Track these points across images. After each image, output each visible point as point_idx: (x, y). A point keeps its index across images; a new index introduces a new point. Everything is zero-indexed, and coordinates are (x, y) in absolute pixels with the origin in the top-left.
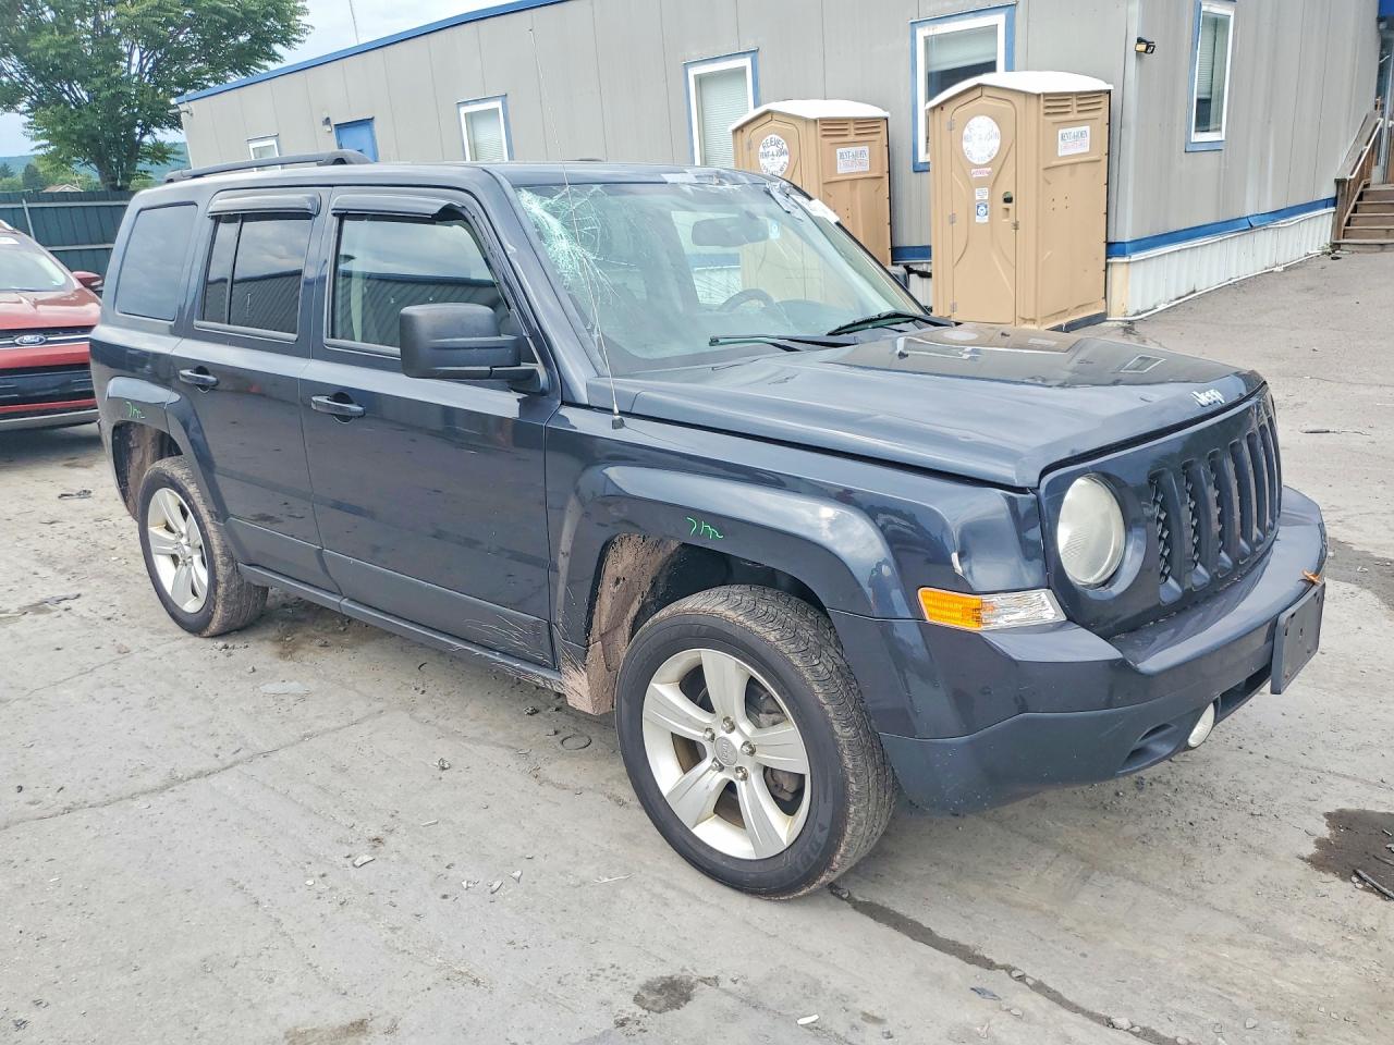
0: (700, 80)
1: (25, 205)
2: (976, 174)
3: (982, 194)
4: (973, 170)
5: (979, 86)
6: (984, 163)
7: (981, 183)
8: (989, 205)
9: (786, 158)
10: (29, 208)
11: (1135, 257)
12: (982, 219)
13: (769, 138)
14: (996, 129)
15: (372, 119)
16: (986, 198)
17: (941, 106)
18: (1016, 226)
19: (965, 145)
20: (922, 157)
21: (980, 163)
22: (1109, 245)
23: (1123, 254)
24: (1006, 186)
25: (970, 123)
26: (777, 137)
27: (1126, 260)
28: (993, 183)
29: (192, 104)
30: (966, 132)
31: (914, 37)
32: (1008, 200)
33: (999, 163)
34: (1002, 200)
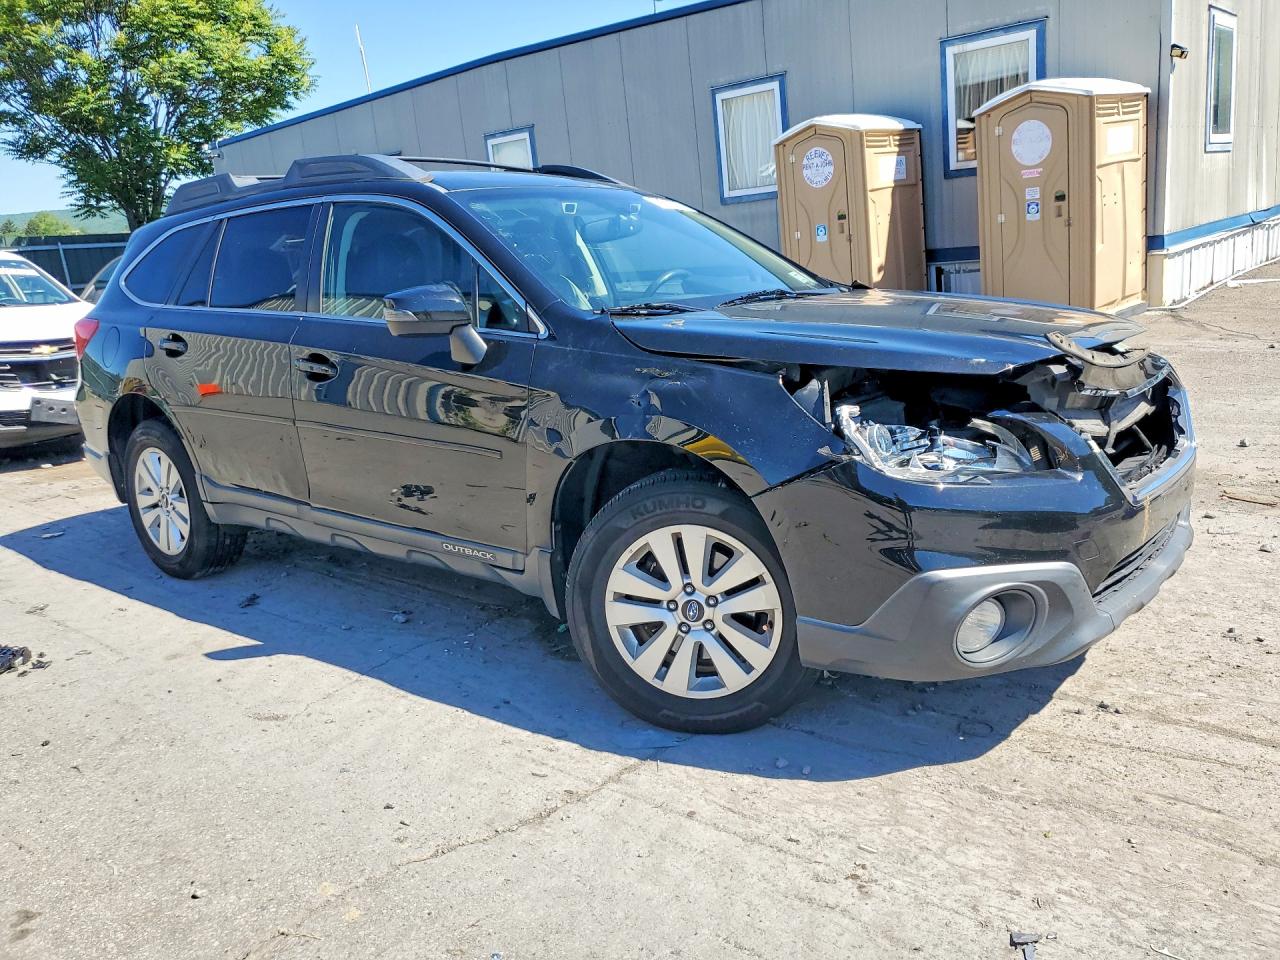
0: (727, 102)
1: (61, 247)
2: (1026, 174)
3: (1033, 194)
4: (1023, 172)
5: (1030, 91)
6: (1034, 164)
7: (1031, 183)
8: (1040, 204)
9: (831, 169)
10: (64, 250)
11: (1173, 249)
12: (1033, 216)
13: (813, 150)
14: (1047, 131)
16: (1038, 196)
17: (987, 113)
18: (1069, 222)
19: (1014, 149)
20: (954, 164)
21: (1030, 164)
22: (1149, 238)
23: (1162, 247)
24: (1058, 185)
25: (1019, 127)
26: (821, 149)
27: (1165, 252)
28: (1042, 182)
29: (223, 149)
30: (1015, 136)
31: (943, 55)
32: (1060, 198)
33: (1050, 165)
34: (1054, 197)
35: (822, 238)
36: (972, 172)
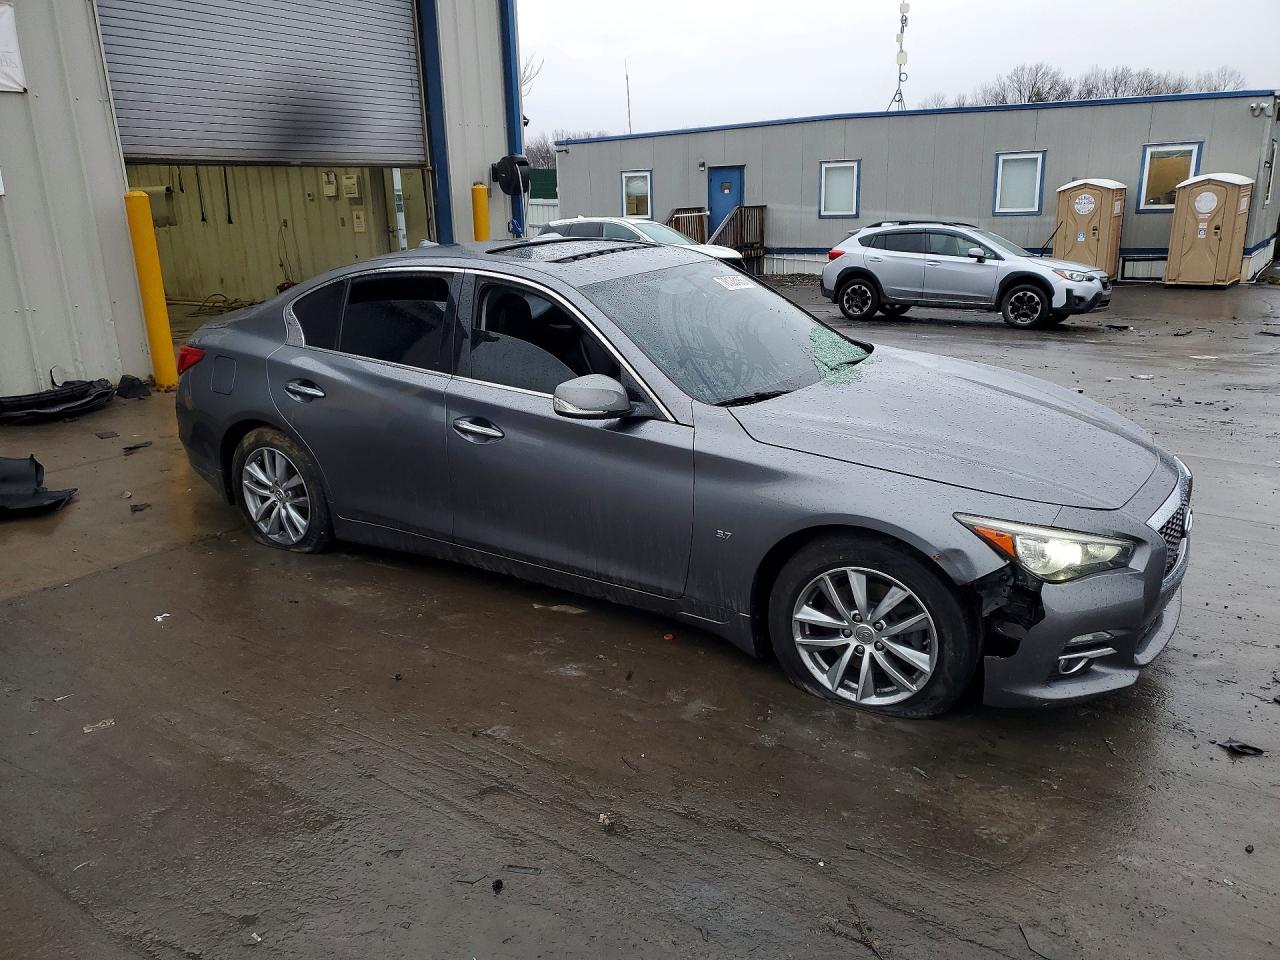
0: (1004, 161)
2: (1201, 216)
3: (1203, 226)
5: (1209, 180)
6: (1206, 212)
7: (1203, 220)
8: (1207, 231)
9: (1093, 205)
12: (1202, 236)
13: (1083, 195)
14: (1216, 198)
15: (744, 166)
16: (1206, 227)
17: (1184, 187)
18: (1220, 240)
19: (1196, 204)
20: (1142, 206)
21: (1204, 212)
22: (1245, 249)
23: (1250, 254)
24: (1217, 222)
25: (1201, 195)
27: (1249, 256)
28: (1210, 221)
29: (569, 147)
30: (1198, 198)
31: (1144, 152)
32: (1217, 228)
33: (1215, 214)
34: (1214, 228)
35: (1081, 238)
36: (1171, 211)
